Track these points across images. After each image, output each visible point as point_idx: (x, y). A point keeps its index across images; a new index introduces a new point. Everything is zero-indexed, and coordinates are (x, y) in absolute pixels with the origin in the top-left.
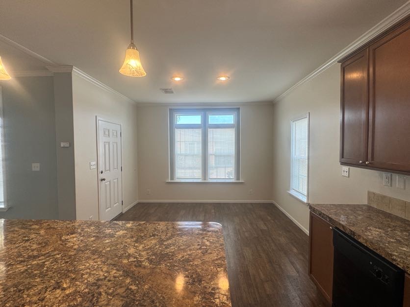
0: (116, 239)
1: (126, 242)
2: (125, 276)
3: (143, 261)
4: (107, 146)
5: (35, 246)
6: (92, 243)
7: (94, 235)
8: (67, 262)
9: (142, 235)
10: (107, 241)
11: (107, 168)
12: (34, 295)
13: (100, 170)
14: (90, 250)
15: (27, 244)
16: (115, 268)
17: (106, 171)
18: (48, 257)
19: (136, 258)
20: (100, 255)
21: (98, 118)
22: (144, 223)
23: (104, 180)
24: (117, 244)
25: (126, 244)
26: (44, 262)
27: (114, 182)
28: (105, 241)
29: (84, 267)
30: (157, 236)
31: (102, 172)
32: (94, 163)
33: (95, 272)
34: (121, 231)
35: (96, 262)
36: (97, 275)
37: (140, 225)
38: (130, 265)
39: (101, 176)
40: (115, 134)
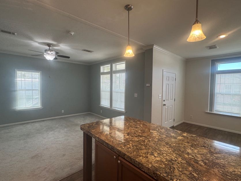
0: (178, 141)
1: (185, 145)
2: (188, 165)
3: (199, 161)
4: (168, 86)
5: (140, 131)
6: (165, 138)
7: (165, 134)
8: (154, 144)
9: (195, 143)
10: (173, 140)
11: (167, 99)
12: (143, 153)
13: (163, 100)
14: (164, 141)
15: (137, 129)
16: (180, 157)
17: (166, 100)
18: (146, 138)
19: (194, 157)
20: (171, 147)
21: (164, 71)
22: (195, 137)
23: (165, 105)
24: (179, 144)
25: (185, 146)
26: (145, 140)
27: (170, 107)
28: (172, 139)
29: (163, 149)
30: (207, 148)
31: (164, 101)
32: (160, 95)
33: (169, 154)
34: (180, 137)
35: (169, 150)
36: (171, 157)
37: (192, 136)
38: (190, 160)
39: (164, 103)
40: (172, 79)
